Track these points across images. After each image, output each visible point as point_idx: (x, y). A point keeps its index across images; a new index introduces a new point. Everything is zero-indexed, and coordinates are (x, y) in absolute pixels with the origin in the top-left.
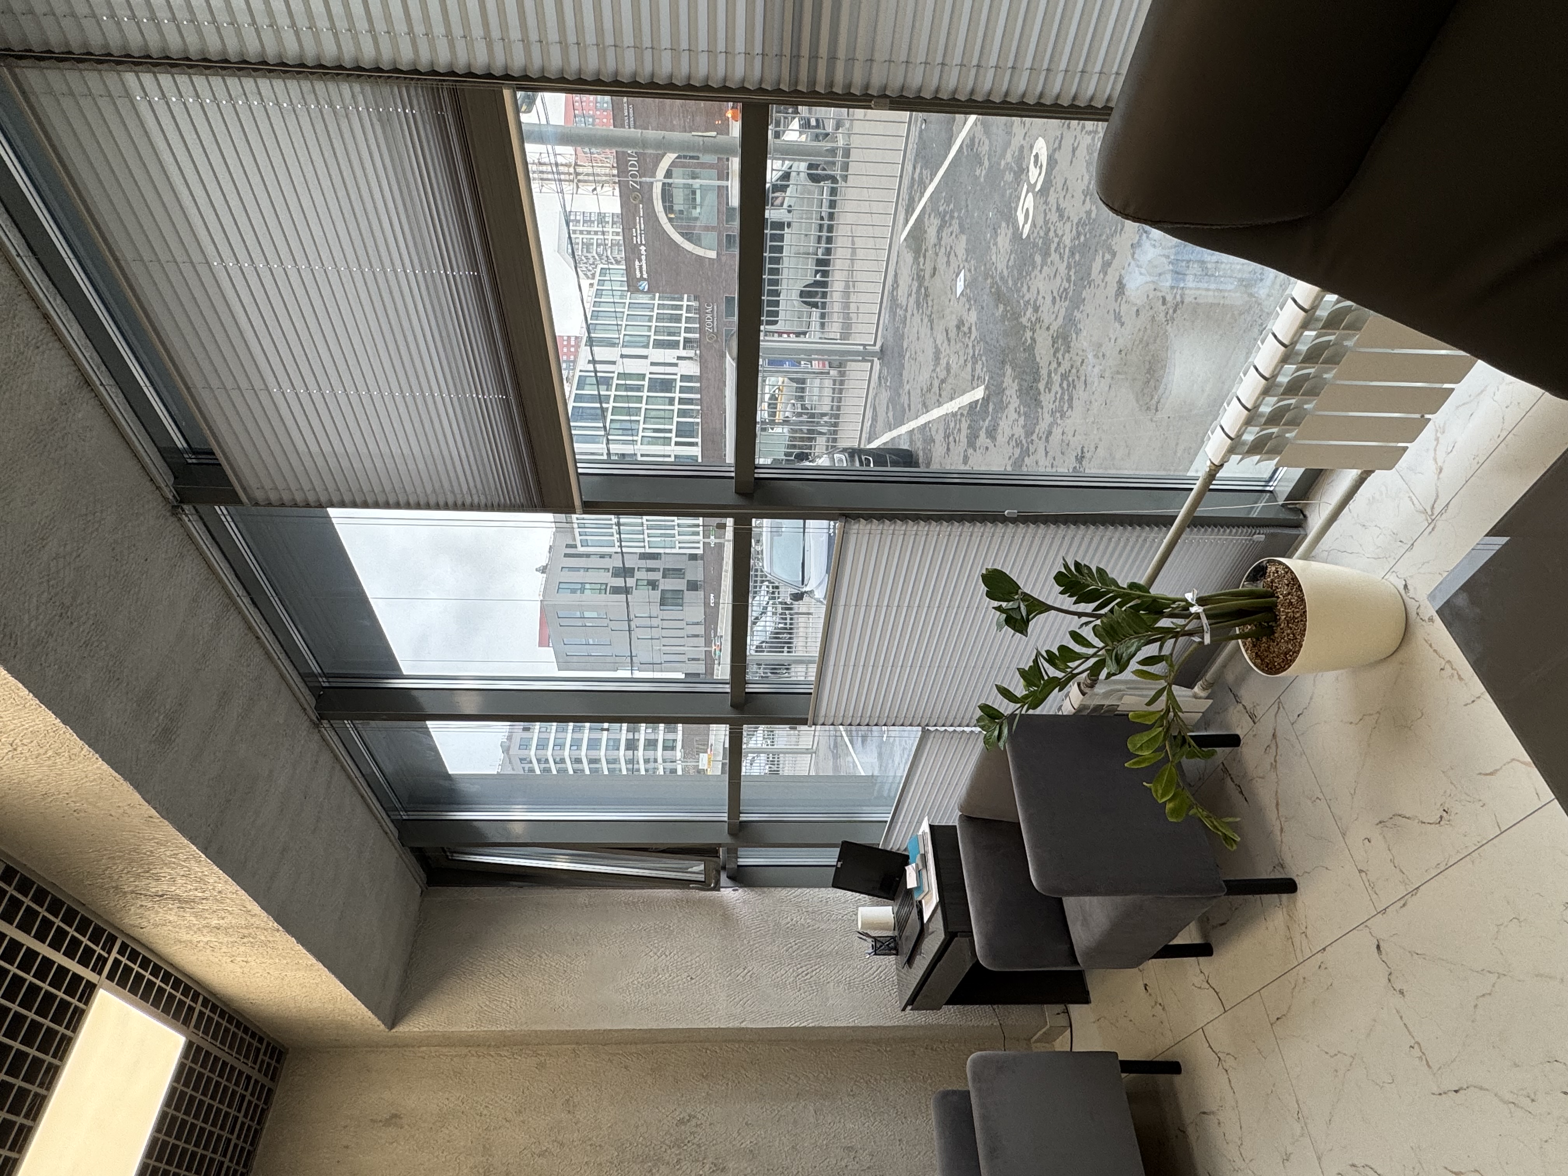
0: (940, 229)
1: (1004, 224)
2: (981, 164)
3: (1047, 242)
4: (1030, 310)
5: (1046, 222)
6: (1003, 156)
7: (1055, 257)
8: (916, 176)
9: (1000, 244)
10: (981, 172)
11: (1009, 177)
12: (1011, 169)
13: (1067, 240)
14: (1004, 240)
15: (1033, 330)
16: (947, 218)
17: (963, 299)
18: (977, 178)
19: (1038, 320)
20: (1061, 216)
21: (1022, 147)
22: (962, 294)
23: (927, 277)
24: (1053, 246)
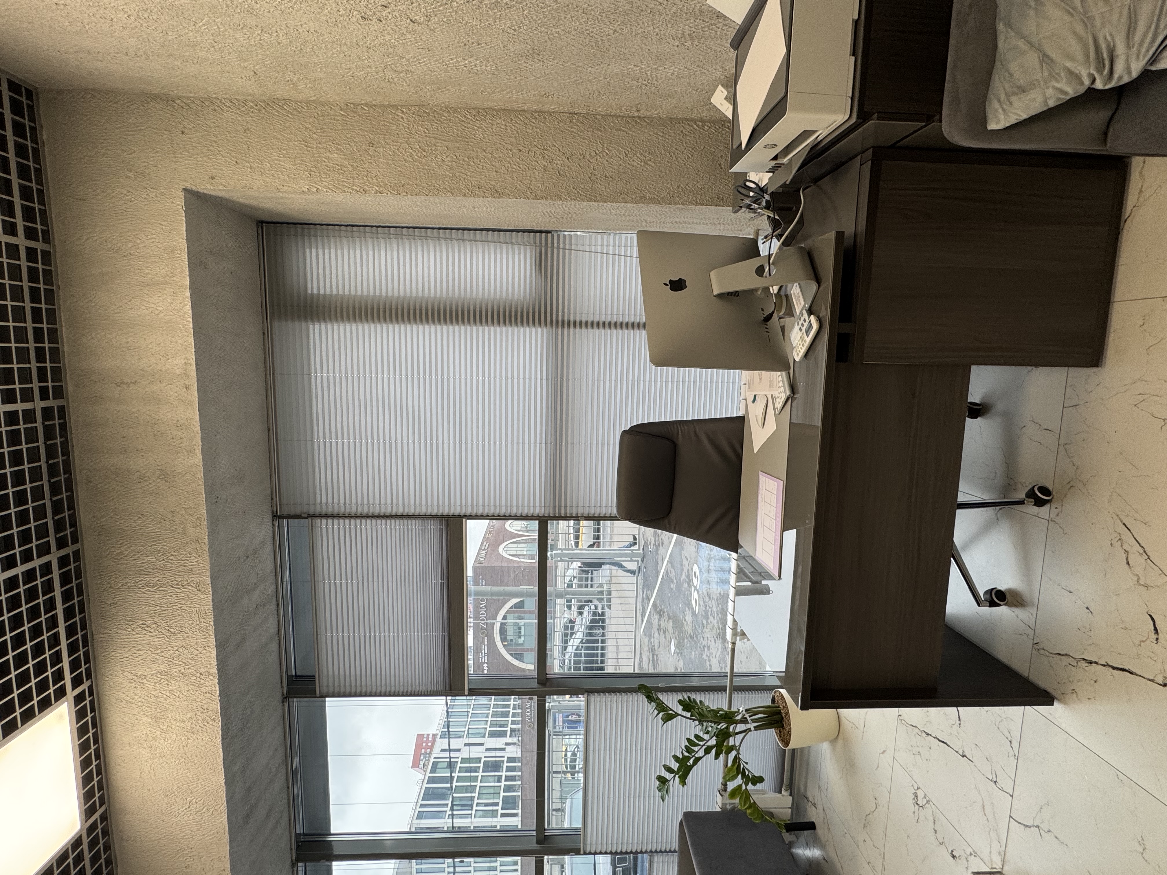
0: (659, 620)
1: (687, 609)
2: (672, 582)
3: (706, 612)
4: (706, 649)
5: (704, 602)
6: (681, 575)
7: (711, 618)
8: (645, 596)
9: (687, 620)
10: (673, 586)
11: (685, 585)
12: (686, 581)
13: (714, 609)
14: (689, 617)
15: (710, 661)
16: (662, 613)
17: (676, 655)
18: (672, 589)
19: (711, 653)
20: (710, 598)
21: (688, 570)
22: (674, 653)
23: (656, 648)
24: (709, 613)
